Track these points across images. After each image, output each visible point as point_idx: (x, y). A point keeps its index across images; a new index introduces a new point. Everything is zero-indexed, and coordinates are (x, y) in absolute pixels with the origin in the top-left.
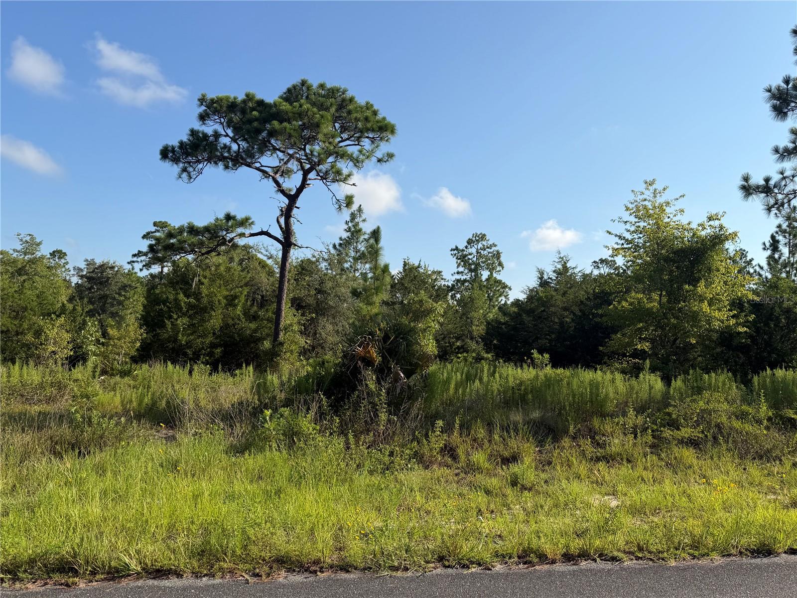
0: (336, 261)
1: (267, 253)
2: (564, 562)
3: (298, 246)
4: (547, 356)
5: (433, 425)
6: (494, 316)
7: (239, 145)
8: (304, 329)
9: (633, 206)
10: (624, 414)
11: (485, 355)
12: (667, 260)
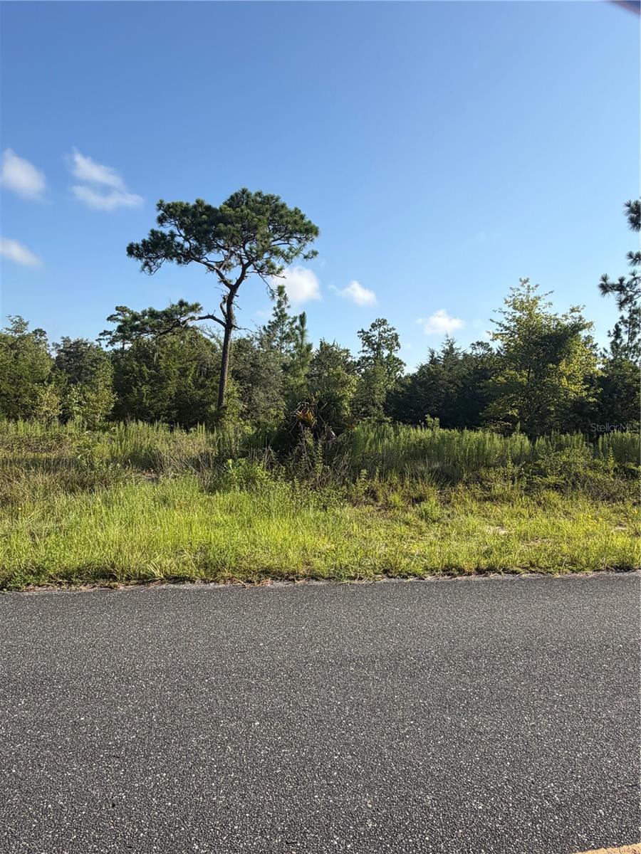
0: (266, 341)
1: (211, 333)
3: (237, 328)
4: (437, 419)
5: (360, 473)
6: (392, 387)
7: (190, 243)
8: (243, 396)
9: (512, 299)
10: (504, 465)
11: (386, 419)
12: (536, 344)
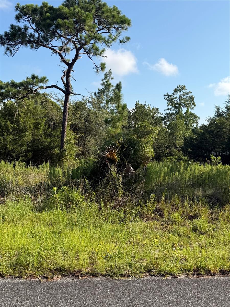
0: (96, 103)
1: (57, 98)
2: (220, 275)
3: (74, 94)
4: (219, 158)
5: (149, 197)
6: (189, 134)
7: (39, 34)
8: (78, 142)
11: (183, 158)
